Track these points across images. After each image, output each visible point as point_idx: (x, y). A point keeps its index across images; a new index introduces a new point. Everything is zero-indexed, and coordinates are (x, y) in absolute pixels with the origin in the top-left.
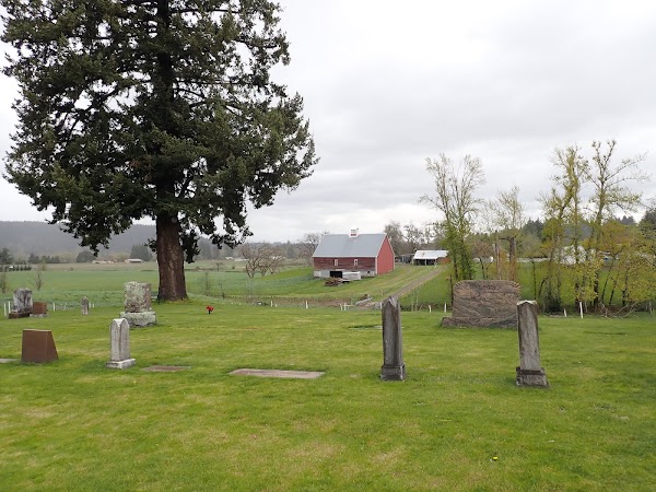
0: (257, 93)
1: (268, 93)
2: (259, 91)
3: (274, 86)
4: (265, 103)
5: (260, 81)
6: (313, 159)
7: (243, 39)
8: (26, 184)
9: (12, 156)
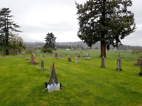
0: (124, 14)
1: (126, 13)
2: (124, 13)
3: (128, 12)
4: (126, 16)
5: (124, 11)
6: (135, 28)
7: (121, 3)
8: (80, 36)
9: (78, 32)
